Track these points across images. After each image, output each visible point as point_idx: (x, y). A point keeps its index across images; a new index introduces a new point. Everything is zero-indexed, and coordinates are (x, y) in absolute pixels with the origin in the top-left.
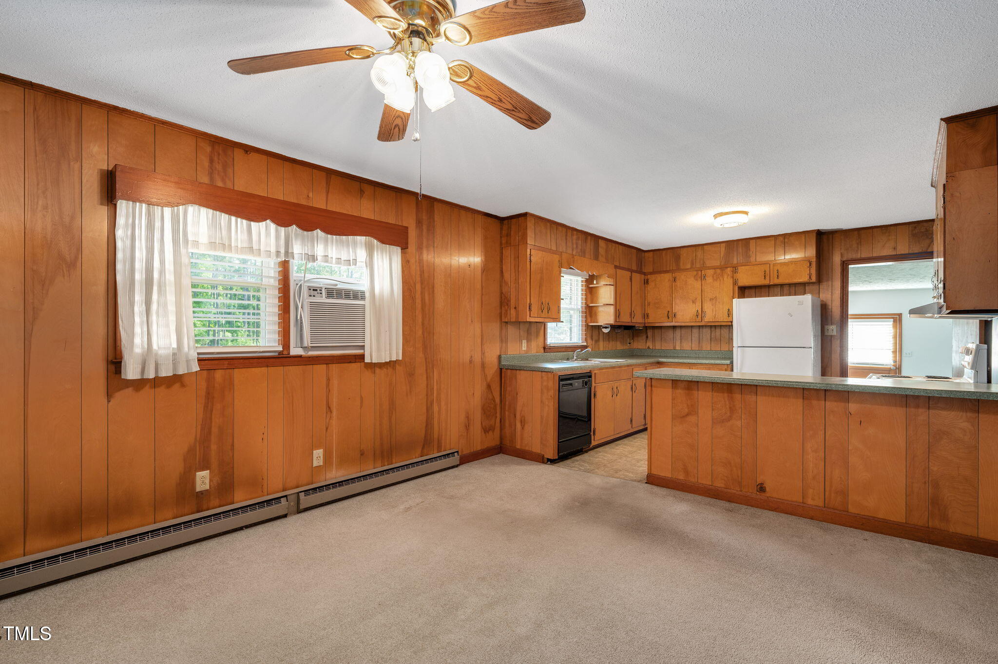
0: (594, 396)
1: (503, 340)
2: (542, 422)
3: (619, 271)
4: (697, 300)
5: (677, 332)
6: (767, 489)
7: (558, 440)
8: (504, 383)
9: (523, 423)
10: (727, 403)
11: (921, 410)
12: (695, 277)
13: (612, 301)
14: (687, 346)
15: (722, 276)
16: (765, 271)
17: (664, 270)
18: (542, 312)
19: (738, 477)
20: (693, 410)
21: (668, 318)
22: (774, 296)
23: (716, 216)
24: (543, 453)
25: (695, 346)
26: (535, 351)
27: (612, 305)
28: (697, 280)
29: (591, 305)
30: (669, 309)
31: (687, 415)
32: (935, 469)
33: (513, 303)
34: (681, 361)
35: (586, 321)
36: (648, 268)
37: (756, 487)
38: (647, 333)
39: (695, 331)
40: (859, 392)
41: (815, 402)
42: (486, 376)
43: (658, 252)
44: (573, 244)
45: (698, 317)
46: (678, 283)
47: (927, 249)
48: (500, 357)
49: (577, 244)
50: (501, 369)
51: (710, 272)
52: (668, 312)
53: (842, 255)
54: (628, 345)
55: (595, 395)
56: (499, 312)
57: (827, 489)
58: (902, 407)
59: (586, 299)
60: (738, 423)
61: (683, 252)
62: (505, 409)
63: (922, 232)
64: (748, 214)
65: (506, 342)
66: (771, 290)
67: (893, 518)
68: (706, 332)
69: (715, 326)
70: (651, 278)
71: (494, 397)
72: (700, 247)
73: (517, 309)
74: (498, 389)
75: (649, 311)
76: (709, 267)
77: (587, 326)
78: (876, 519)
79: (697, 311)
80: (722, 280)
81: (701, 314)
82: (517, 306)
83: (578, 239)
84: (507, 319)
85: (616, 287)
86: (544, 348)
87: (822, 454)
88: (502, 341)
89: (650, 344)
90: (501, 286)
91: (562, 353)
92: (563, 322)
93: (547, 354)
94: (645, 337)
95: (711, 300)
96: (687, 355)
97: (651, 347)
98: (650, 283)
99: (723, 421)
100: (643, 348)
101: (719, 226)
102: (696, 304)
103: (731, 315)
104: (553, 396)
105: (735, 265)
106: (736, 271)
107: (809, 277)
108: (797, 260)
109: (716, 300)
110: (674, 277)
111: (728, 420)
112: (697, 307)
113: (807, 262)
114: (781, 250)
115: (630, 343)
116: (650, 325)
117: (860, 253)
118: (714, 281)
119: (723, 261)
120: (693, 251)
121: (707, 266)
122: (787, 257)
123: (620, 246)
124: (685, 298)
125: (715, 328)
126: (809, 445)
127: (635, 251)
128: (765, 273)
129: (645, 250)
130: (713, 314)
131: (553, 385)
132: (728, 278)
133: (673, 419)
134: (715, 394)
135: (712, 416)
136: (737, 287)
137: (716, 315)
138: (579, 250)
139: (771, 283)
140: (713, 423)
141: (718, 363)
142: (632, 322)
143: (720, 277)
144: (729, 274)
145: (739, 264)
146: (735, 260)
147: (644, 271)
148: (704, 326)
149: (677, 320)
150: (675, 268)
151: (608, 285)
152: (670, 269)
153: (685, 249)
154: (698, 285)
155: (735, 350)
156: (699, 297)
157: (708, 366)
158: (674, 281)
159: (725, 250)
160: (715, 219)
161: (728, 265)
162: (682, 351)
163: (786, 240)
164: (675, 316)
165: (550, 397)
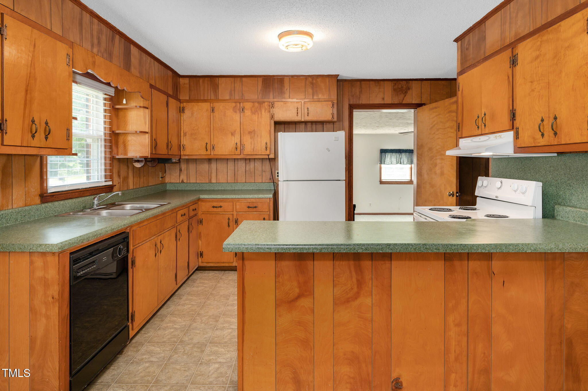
0: (132, 265)
2: (32, 348)
3: (154, 92)
5: (213, 165)
6: (404, 385)
10: (354, 274)
12: (234, 108)
13: (147, 129)
14: (222, 178)
15: (260, 109)
16: (297, 108)
17: (202, 98)
18: (33, 136)
19: (368, 375)
20: (306, 290)
21: (207, 150)
22: (299, 132)
23: (281, 36)
25: (230, 179)
27: (147, 133)
28: (236, 112)
29: (117, 132)
30: (207, 140)
31: (298, 297)
32: (568, 326)
34: (224, 196)
35: (111, 152)
36: (184, 96)
37: (390, 384)
38: (179, 166)
39: (231, 164)
43: (195, 79)
44: (92, 37)
45: (236, 150)
46: (216, 114)
47: (402, 102)
49: (99, 40)
51: (248, 105)
52: (207, 144)
53: (349, 100)
54: (160, 179)
55: (133, 263)
57: (470, 370)
58: (542, 261)
59: (111, 123)
60: (368, 301)
63: (399, 88)
64: (312, 37)
66: (297, 126)
68: (241, 165)
69: (250, 159)
70: (188, 106)
72: (239, 79)
75: (185, 141)
76: (247, 99)
77: (113, 159)
79: (236, 144)
80: (260, 114)
81: (239, 147)
85: (152, 111)
86: (42, 196)
89: (184, 178)
91: (74, 200)
92: (76, 154)
93: (46, 204)
94: (178, 170)
95: (250, 133)
96: (222, 189)
97: (185, 181)
98: (186, 111)
99: (347, 301)
100: (178, 182)
101: (283, 48)
102: (235, 137)
103: (268, 149)
104: (56, 296)
105: (271, 100)
106: (272, 106)
107: (332, 116)
108: (323, 100)
109: (255, 134)
110: (212, 107)
111: (356, 298)
112: (236, 139)
113: (330, 103)
114: (310, 90)
115: (163, 177)
116: (184, 158)
117: (361, 100)
118: (252, 114)
119: (260, 95)
120: (231, 82)
121: (246, 98)
122: (315, 97)
123: (155, 62)
124: (224, 130)
125: (250, 161)
126: (451, 319)
127: (170, 73)
128: (297, 110)
129: (181, 75)
130: (252, 147)
131: (57, 276)
132: (265, 112)
133: (277, 306)
134: (337, 263)
135: (334, 294)
136: (273, 121)
137: (254, 148)
138: (102, 50)
139: (303, 120)
140: (335, 304)
141: (262, 197)
142: (169, 154)
143: (258, 111)
144: (266, 109)
145: (275, 100)
146: (271, 95)
147: (181, 98)
148: (241, 159)
149: (216, 152)
150: (213, 98)
151: (140, 107)
152: (208, 97)
153: (223, 79)
154: (237, 117)
155: (281, 184)
156: (238, 130)
157: (251, 201)
158: (213, 111)
159: (262, 84)
160: (280, 39)
161: (265, 100)
162: (218, 184)
163: (314, 81)
164: (213, 147)
165: (50, 299)
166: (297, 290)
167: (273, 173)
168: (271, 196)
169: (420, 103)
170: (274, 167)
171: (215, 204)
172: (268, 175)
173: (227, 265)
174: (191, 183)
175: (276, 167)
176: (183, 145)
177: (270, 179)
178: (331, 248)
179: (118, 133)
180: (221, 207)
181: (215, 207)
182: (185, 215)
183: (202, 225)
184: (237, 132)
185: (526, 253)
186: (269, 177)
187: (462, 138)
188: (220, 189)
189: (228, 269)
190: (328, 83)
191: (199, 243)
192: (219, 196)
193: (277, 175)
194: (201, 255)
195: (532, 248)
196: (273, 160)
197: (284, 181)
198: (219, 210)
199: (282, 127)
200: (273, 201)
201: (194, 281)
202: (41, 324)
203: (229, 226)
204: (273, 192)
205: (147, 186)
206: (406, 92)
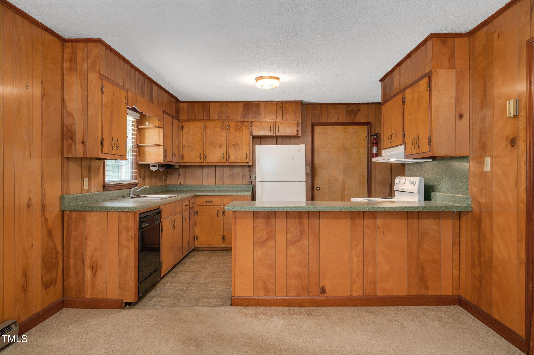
1: (65, 178)
2: (119, 265)
3: (165, 115)
4: (223, 145)
5: (203, 170)
6: (327, 291)
7: (139, 282)
8: (68, 227)
9: (94, 269)
10: (298, 227)
11: (415, 220)
13: (161, 142)
14: (211, 181)
15: (242, 127)
16: (270, 126)
17: (197, 119)
18: (112, 148)
19: (306, 285)
20: (271, 236)
21: (200, 159)
22: (272, 145)
23: (257, 79)
24: (121, 298)
25: (218, 182)
26: (95, 190)
27: (161, 145)
28: (223, 129)
30: (201, 151)
31: (267, 240)
32: (422, 257)
33: (79, 136)
34: (214, 194)
35: (136, 159)
36: (183, 117)
37: (319, 290)
38: (178, 171)
39: (218, 170)
40: (383, 212)
41: (357, 221)
42: (46, 222)
43: (191, 104)
44: (135, 84)
45: (223, 159)
46: (208, 131)
47: (353, 121)
48: (61, 198)
49: (138, 84)
50: (63, 212)
51: (232, 124)
52: (200, 154)
53: (311, 120)
54: (164, 181)
55: (162, 230)
56: (60, 146)
57: (365, 282)
58: (406, 219)
59: (136, 139)
60: (306, 242)
61: (212, 106)
62: (69, 256)
63: (351, 110)
64: (279, 80)
65: (68, 181)
66: (271, 140)
67: (401, 294)
68: (226, 170)
69: (233, 166)
70: (186, 125)
71: (55, 245)
72: (225, 104)
73: (86, 144)
74: (60, 234)
75: (184, 152)
77: (137, 164)
78: (393, 297)
79: (223, 154)
80: (241, 131)
81: (226, 156)
82: (85, 140)
83: (139, 79)
84: (70, 154)
85: (164, 129)
86: (104, 186)
87: (361, 258)
88: (63, 180)
89: (181, 181)
90: (63, 117)
91: (119, 191)
93: (106, 192)
94: (177, 175)
95: (233, 145)
96: (212, 189)
97: (182, 183)
98: (184, 128)
99: (295, 242)
100: (177, 184)
101: (259, 87)
102: (222, 149)
103: (248, 158)
104: (133, 236)
105: (250, 120)
106: (251, 124)
107: (297, 132)
108: (290, 120)
109: (237, 146)
110: (204, 126)
111: (299, 241)
112: (223, 150)
113: (296, 122)
114: (280, 113)
115: (166, 180)
116: (183, 165)
117: (321, 119)
118: (235, 131)
119: (242, 116)
120: (219, 106)
121: (231, 119)
122: (284, 118)
123: (166, 94)
124: (213, 143)
125: (233, 168)
126: (354, 253)
127: (174, 100)
128: (270, 128)
129: (181, 101)
130: (236, 156)
131: (134, 225)
132: (245, 129)
133: (254, 245)
134: (289, 221)
135: (287, 238)
136: (252, 136)
137: (237, 157)
138: (140, 91)
139: (274, 135)
140: (287, 244)
141: (243, 195)
142: (174, 161)
143: (240, 129)
144: (246, 127)
145: (253, 120)
146: (250, 116)
147: (181, 119)
148: (226, 166)
149: (207, 161)
150: (205, 118)
151: (156, 127)
152: (201, 118)
153: (213, 104)
154: (224, 133)
155: (257, 185)
156: (225, 144)
157: (235, 197)
158: (205, 129)
159: (243, 108)
160: (256, 81)
161: (246, 120)
162: (208, 186)
163: (283, 106)
164: (205, 157)
165: (130, 238)
166: (266, 236)
167: (252, 177)
168: (250, 193)
169: (368, 122)
170: (252, 172)
171: (208, 200)
172: (247, 179)
173: (216, 246)
174: (187, 185)
175: (254, 172)
176: (182, 155)
177: (249, 182)
178: (284, 209)
179: (140, 146)
180: (212, 202)
181: (208, 202)
182: (187, 205)
183: (198, 215)
184: (224, 145)
185: (389, 211)
186: (248, 181)
187: (383, 149)
188: (210, 189)
189: (217, 250)
190: (294, 107)
191: (195, 230)
192: (211, 194)
193: (254, 178)
194: (197, 238)
195: (392, 209)
196: (251, 167)
197: (260, 182)
198: (211, 204)
199: (259, 141)
200: (251, 197)
201: (193, 256)
202: (125, 252)
203: (218, 216)
204: (252, 191)
205: (156, 186)
206: (356, 114)
